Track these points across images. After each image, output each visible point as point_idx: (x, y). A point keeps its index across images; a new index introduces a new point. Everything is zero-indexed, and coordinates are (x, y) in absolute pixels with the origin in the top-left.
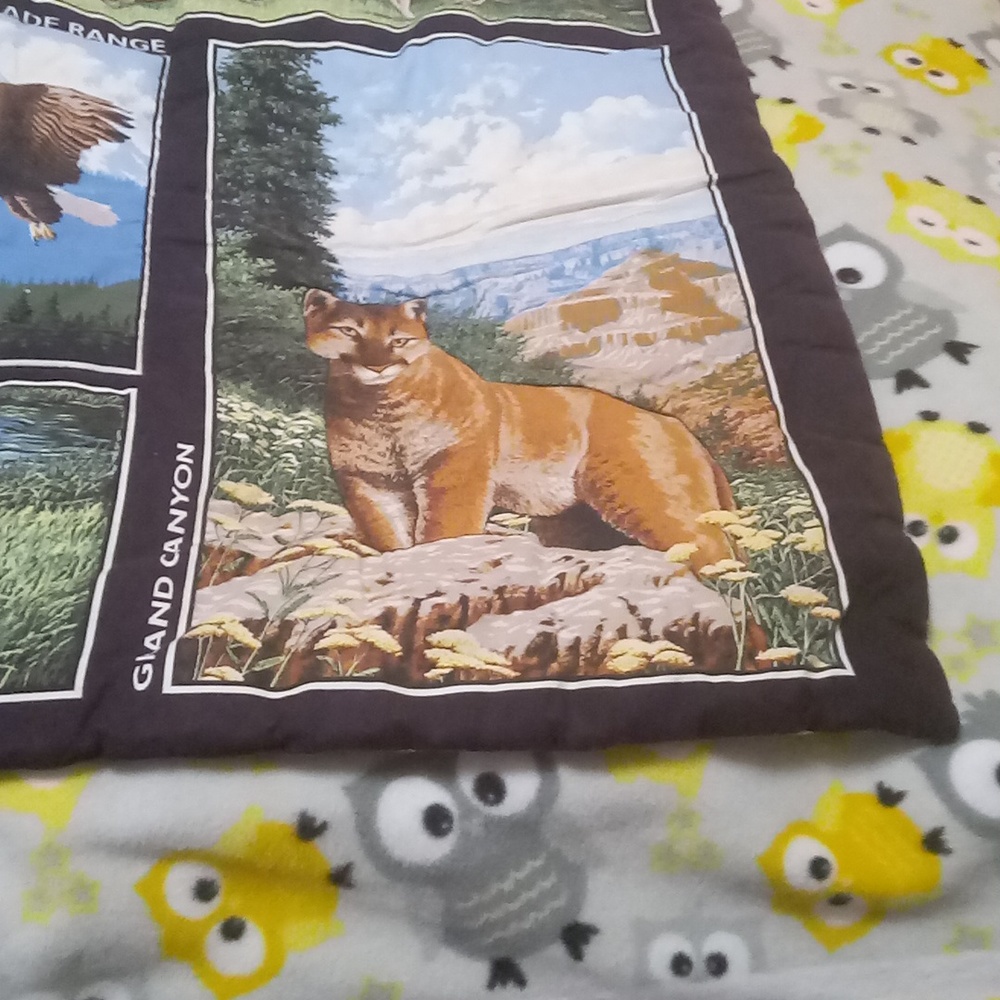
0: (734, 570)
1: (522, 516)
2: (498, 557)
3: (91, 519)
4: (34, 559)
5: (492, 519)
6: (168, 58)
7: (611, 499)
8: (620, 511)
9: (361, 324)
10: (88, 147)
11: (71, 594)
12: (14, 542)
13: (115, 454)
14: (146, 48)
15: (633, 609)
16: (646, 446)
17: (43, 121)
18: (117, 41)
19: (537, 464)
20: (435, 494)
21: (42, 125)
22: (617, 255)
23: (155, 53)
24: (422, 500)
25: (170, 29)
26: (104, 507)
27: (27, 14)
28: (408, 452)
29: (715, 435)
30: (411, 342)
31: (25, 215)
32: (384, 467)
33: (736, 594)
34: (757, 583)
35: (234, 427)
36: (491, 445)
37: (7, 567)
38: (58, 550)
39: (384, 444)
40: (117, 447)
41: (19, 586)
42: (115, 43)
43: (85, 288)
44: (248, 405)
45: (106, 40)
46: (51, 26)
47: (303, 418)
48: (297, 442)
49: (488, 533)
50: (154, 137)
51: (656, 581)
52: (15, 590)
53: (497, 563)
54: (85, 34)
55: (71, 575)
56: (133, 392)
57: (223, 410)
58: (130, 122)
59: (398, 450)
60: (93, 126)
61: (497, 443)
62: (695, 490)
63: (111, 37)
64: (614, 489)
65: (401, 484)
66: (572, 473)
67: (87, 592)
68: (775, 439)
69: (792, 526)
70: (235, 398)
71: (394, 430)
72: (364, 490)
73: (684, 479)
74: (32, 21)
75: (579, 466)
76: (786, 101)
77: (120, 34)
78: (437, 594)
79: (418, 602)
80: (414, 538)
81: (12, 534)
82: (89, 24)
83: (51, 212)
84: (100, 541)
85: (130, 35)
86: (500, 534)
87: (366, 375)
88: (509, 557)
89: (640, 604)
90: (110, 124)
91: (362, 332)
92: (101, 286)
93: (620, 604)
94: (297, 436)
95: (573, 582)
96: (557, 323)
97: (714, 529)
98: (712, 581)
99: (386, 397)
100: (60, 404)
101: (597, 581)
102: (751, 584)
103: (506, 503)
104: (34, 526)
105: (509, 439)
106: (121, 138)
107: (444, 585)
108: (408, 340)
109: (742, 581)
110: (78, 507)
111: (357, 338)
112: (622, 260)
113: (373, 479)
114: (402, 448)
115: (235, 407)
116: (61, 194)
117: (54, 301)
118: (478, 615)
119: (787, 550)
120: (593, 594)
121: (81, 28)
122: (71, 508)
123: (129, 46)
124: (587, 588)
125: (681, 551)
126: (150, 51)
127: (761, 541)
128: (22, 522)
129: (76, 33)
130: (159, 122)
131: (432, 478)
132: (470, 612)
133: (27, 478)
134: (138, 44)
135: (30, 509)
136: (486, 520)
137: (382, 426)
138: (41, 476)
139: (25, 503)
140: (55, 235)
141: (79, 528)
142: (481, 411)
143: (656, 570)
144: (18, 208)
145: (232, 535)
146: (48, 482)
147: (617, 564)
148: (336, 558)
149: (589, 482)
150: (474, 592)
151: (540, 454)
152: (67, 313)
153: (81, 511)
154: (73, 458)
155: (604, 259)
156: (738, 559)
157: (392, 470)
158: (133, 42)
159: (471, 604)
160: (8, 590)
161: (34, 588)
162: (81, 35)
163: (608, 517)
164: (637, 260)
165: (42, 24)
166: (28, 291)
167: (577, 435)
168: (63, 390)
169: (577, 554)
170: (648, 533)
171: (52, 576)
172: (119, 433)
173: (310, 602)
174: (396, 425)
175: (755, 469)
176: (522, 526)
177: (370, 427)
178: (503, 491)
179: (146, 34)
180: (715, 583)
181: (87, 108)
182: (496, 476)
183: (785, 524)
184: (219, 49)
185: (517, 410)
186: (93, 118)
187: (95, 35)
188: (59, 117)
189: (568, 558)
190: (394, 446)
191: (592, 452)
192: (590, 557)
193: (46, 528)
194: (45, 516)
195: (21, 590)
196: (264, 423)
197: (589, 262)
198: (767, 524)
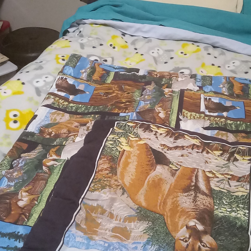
0: (131, 137)
1: (171, 167)
2: (181, 157)
5: (178, 169)
7: (149, 161)
8: (149, 157)
9: (199, 247)
15: (157, 137)
16: (132, 175)
19: (163, 177)
20: (190, 179)
22: (102, 243)
28: (192, 200)
30: (182, 238)
33: (134, 133)
34: (129, 133)
35: (243, 208)
36: (172, 187)
39: (198, 203)
44: (239, 216)
47: (221, 212)
49: (180, 165)
51: (150, 139)
53: (182, 156)
57: (246, 215)
59: (194, 202)
61: (170, 187)
64: (148, 163)
65: (197, 189)
66: (155, 171)
69: (114, 139)
70: (243, 219)
71: (195, 206)
72: (206, 191)
73: (129, 160)
75: (153, 172)
78: (198, 152)
79: (202, 152)
80: (198, 170)
86: (178, 164)
87: (200, 227)
88: (179, 156)
89: (155, 138)
91: (199, 244)
93: (159, 139)
95: (166, 148)
97: (131, 146)
99: (196, 214)
101: (162, 145)
102: (130, 133)
103: (174, 172)
105: (166, 188)
107: (195, 154)
108: (183, 240)
109: (132, 134)
111: (201, 242)
112: (101, 241)
113: (204, 194)
114: (193, 202)
115: (243, 216)
118: (190, 146)
119: (119, 136)
120: (163, 143)
124: (164, 145)
125: (142, 142)
127: (123, 140)
132: (192, 146)
136: (180, 169)
137: (198, 207)
142: (169, 202)
143: (149, 141)
147: (156, 146)
149: (152, 167)
150: (190, 150)
151: (161, 179)
155: (106, 245)
156: (129, 139)
157: (198, 195)
159: (191, 148)
163: (152, 157)
164: (97, 238)
167: (148, 182)
169: (163, 152)
170: (147, 148)
174: (195, 207)
176: (172, 164)
177: (201, 208)
178: (173, 175)
180: (138, 136)
182: (172, 180)
183: (115, 141)
185: (160, 198)
189: (165, 152)
190: (196, 202)
191: (148, 174)
196: (233, 211)
197: (112, 247)
198: (119, 142)
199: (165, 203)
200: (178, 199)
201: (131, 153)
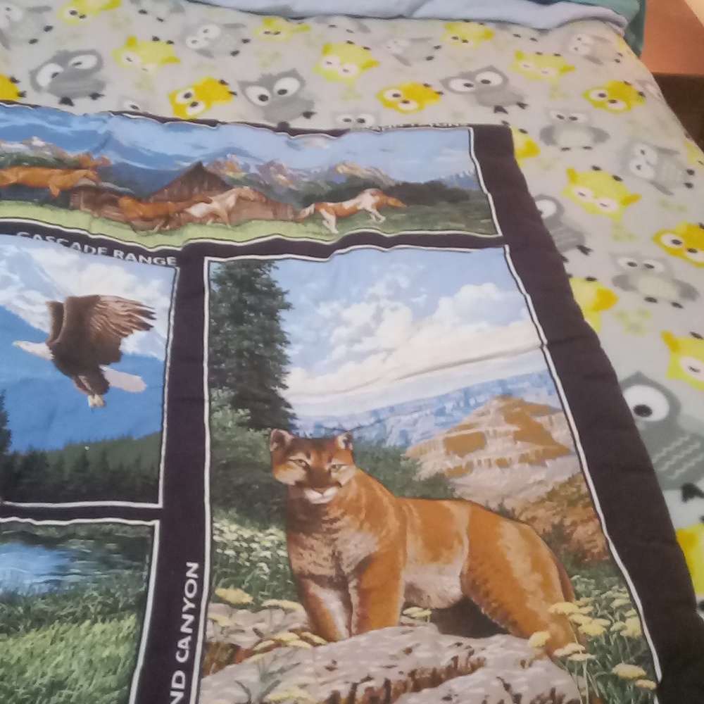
0: (578, 652)
1: (425, 609)
2: (409, 645)
3: (129, 627)
4: (90, 662)
5: (406, 612)
6: (178, 269)
7: (487, 594)
8: (494, 605)
9: (308, 456)
10: (126, 336)
11: (115, 689)
12: (77, 650)
13: (145, 573)
14: (164, 263)
15: (507, 687)
16: (509, 548)
17: (97, 321)
18: (145, 260)
19: (433, 567)
20: (363, 593)
21: (96, 323)
22: (481, 399)
23: (171, 266)
24: (355, 599)
25: (179, 249)
26: (138, 617)
27: (86, 247)
28: (344, 556)
29: (557, 538)
30: (343, 468)
31: (85, 389)
32: (327, 570)
33: (580, 673)
34: (594, 663)
35: (225, 546)
36: (401, 551)
37: (72, 668)
38: (106, 653)
39: (327, 552)
40: (146, 567)
41: (80, 683)
42: (144, 262)
43: (125, 441)
44: (234, 527)
45: (138, 259)
46: (103, 254)
47: (272, 534)
48: (268, 554)
49: (402, 624)
50: (169, 324)
51: (523, 663)
52: (78, 686)
53: (409, 651)
54: (124, 257)
55: (115, 673)
56: (156, 523)
57: (217, 532)
58: (153, 316)
59: (336, 554)
60: (130, 321)
61: (405, 551)
62: (546, 585)
63: (141, 258)
64: (488, 586)
65: (339, 583)
66: (459, 574)
67: (126, 688)
68: (600, 542)
69: (617, 616)
70: (225, 522)
71: (334, 540)
72: (314, 589)
73: (537, 577)
74: (90, 251)
75: (463, 568)
76: (590, 279)
77: (147, 254)
78: (369, 679)
79: (355, 686)
80: (350, 631)
81: (76, 643)
82: (127, 250)
83: (101, 386)
84: (136, 644)
85: (153, 255)
86: (410, 625)
87: (313, 496)
88: (418, 645)
89: (512, 682)
90: (140, 318)
91: (310, 462)
92: (135, 438)
93: (497, 683)
94: (267, 549)
95: (463, 664)
96: (442, 451)
97: (561, 618)
98: (563, 662)
99: (327, 514)
100: (108, 536)
101: (480, 664)
102: (591, 665)
103: (414, 599)
104: (90, 635)
105: (414, 546)
106: (147, 327)
107: (373, 670)
108: (341, 466)
109: (584, 661)
110: (120, 618)
111: (307, 468)
112: (485, 402)
113: (320, 580)
114: (340, 553)
115: (225, 529)
116: (109, 371)
117: (104, 454)
118: (398, 694)
119: (615, 636)
120: (479, 675)
121: (122, 253)
122: (115, 619)
123: (153, 263)
124: (474, 669)
125: (539, 638)
126: (167, 265)
127: (594, 628)
128: (82, 633)
129: (118, 257)
130: (173, 313)
131: (360, 580)
132: (392, 694)
133: (86, 596)
134: (159, 261)
135: (88, 622)
136: (399, 613)
137: (325, 537)
138: (95, 594)
139: (85, 617)
140: (104, 402)
141: (121, 635)
142: (393, 522)
143: (522, 655)
144: (80, 384)
145: (225, 631)
146: (100, 598)
147: (494, 648)
148: (296, 648)
149: (471, 582)
150: (394, 676)
151: (435, 558)
152: (113, 464)
153: (122, 621)
154: (117, 578)
155: (472, 402)
156: (580, 643)
158: (155, 260)
159: (392, 687)
160: (73, 687)
161: (90, 685)
162: (122, 257)
163: (486, 609)
164: (495, 403)
165: (96, 253)
166: (87, 448)
167: (461, 542)
168: (111, 525)
169: (466, 641)
170: (514, 624)
171: (102, 674)
172: (147, 557)
173: (280, 686)
174: (334, 536)
175: (587, 566)
176: (425, 619)
177: (317, 539)
178: (412, 590)
179: (164, 254)
180: (564, 663)
181: (126, 309)
182: (406, 577)
183: (612, 614)
184: (212, 263)
185: (418, 522)
186: (130, 316)
187: (131, 257)
188: (107, 317)
189: (459, 644)
190: (334, 553)
191: (472, 556)
192: (475, 643)
193: (99, 637)
194: (98, 627)
195: (82, 686)
196: (246, 540)
197: (462, 404)
198: (599, 614)
199: (403, 519)
200: (376, 539)
201: (546, 600)
